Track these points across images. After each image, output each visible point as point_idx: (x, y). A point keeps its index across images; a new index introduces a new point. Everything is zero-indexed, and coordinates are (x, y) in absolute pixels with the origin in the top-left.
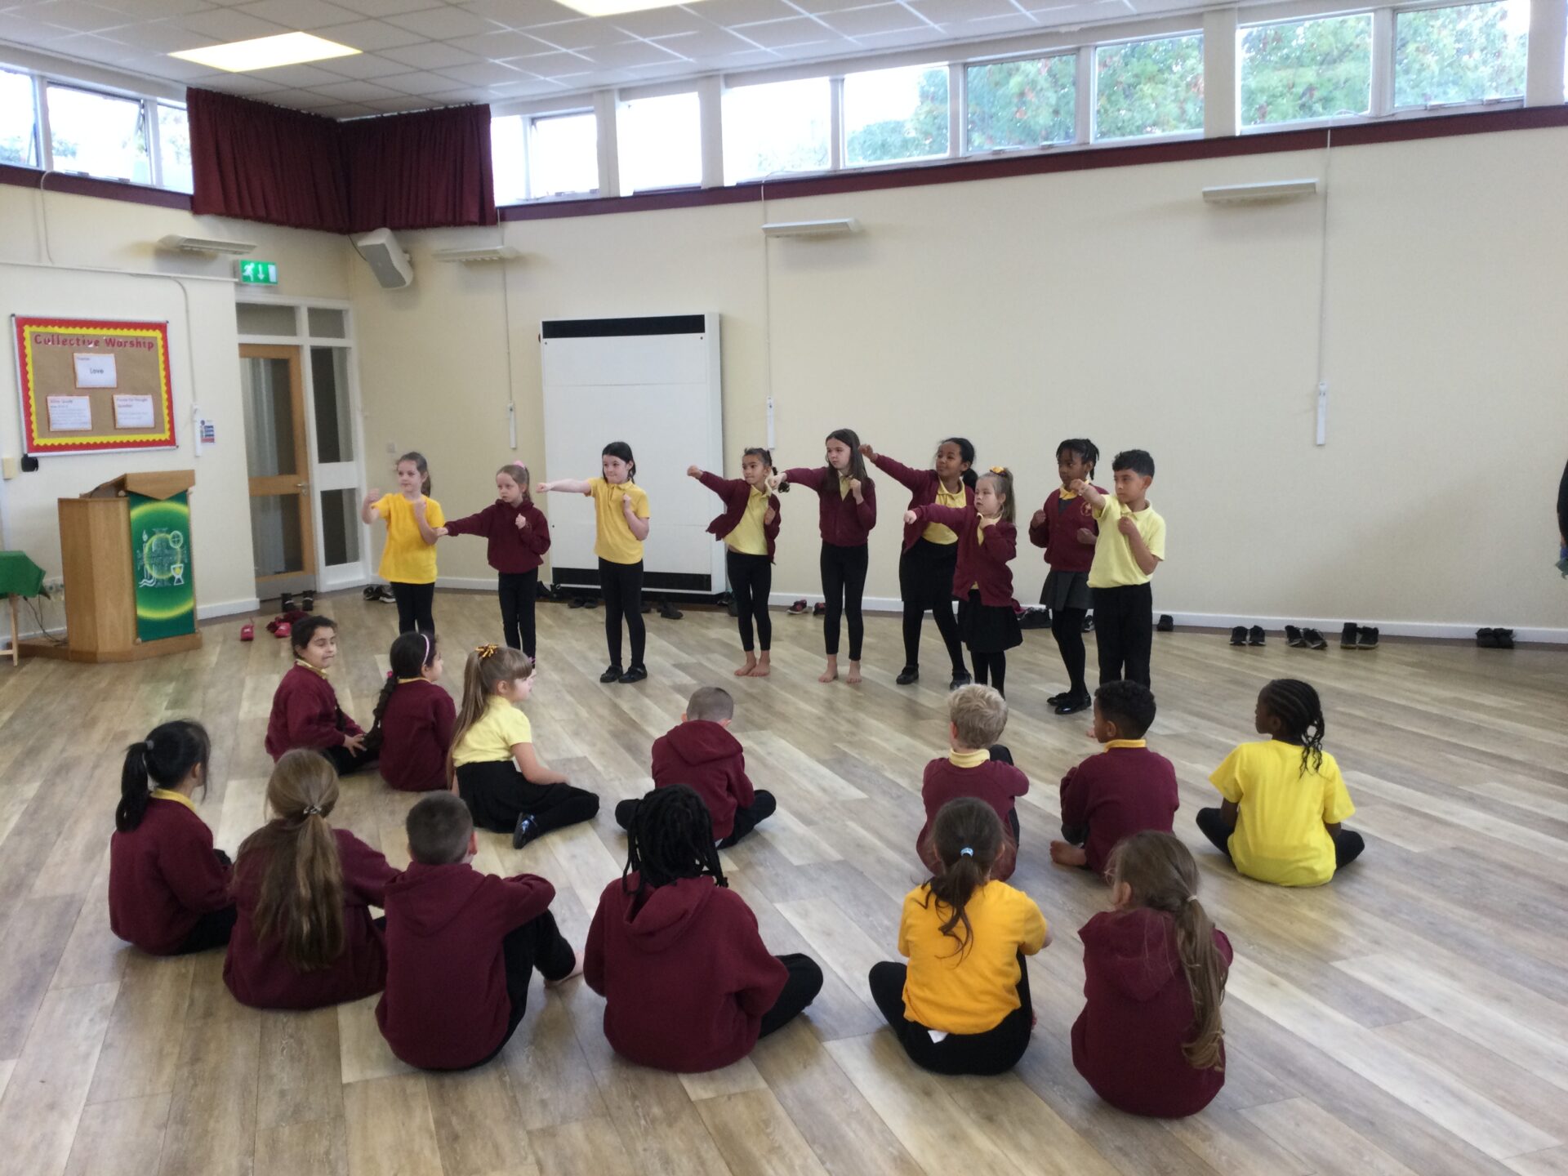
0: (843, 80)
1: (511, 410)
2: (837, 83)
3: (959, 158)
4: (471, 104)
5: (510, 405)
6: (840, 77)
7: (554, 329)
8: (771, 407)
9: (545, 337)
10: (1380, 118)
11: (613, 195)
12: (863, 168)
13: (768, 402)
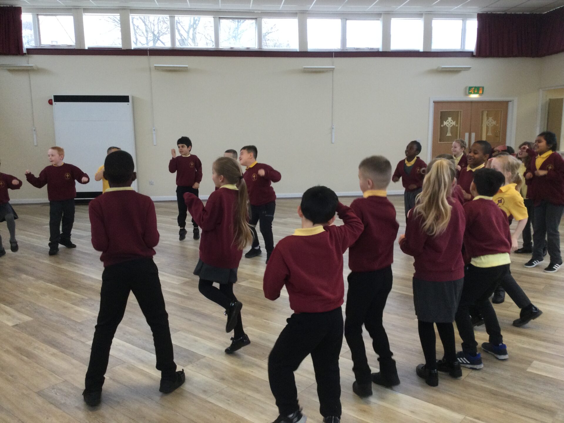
0: (175, 17)
1: (35, 130)
2: (173, 18)
3: (219, 49)
4: (12, 7)
5: (34, 129)
6: (174, 16)
7: (59, 99)
8: (154, 130)
9: (55, 101)
10: (343, 50)
11: (82, 48)
12: (184, 48)
13: (153, 128)
